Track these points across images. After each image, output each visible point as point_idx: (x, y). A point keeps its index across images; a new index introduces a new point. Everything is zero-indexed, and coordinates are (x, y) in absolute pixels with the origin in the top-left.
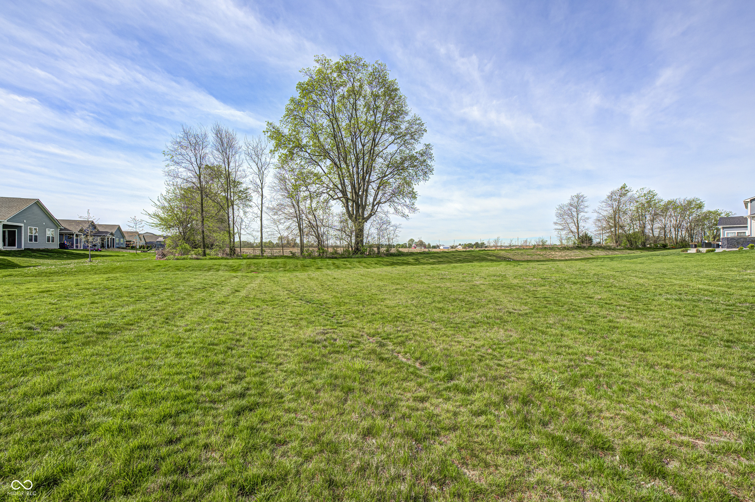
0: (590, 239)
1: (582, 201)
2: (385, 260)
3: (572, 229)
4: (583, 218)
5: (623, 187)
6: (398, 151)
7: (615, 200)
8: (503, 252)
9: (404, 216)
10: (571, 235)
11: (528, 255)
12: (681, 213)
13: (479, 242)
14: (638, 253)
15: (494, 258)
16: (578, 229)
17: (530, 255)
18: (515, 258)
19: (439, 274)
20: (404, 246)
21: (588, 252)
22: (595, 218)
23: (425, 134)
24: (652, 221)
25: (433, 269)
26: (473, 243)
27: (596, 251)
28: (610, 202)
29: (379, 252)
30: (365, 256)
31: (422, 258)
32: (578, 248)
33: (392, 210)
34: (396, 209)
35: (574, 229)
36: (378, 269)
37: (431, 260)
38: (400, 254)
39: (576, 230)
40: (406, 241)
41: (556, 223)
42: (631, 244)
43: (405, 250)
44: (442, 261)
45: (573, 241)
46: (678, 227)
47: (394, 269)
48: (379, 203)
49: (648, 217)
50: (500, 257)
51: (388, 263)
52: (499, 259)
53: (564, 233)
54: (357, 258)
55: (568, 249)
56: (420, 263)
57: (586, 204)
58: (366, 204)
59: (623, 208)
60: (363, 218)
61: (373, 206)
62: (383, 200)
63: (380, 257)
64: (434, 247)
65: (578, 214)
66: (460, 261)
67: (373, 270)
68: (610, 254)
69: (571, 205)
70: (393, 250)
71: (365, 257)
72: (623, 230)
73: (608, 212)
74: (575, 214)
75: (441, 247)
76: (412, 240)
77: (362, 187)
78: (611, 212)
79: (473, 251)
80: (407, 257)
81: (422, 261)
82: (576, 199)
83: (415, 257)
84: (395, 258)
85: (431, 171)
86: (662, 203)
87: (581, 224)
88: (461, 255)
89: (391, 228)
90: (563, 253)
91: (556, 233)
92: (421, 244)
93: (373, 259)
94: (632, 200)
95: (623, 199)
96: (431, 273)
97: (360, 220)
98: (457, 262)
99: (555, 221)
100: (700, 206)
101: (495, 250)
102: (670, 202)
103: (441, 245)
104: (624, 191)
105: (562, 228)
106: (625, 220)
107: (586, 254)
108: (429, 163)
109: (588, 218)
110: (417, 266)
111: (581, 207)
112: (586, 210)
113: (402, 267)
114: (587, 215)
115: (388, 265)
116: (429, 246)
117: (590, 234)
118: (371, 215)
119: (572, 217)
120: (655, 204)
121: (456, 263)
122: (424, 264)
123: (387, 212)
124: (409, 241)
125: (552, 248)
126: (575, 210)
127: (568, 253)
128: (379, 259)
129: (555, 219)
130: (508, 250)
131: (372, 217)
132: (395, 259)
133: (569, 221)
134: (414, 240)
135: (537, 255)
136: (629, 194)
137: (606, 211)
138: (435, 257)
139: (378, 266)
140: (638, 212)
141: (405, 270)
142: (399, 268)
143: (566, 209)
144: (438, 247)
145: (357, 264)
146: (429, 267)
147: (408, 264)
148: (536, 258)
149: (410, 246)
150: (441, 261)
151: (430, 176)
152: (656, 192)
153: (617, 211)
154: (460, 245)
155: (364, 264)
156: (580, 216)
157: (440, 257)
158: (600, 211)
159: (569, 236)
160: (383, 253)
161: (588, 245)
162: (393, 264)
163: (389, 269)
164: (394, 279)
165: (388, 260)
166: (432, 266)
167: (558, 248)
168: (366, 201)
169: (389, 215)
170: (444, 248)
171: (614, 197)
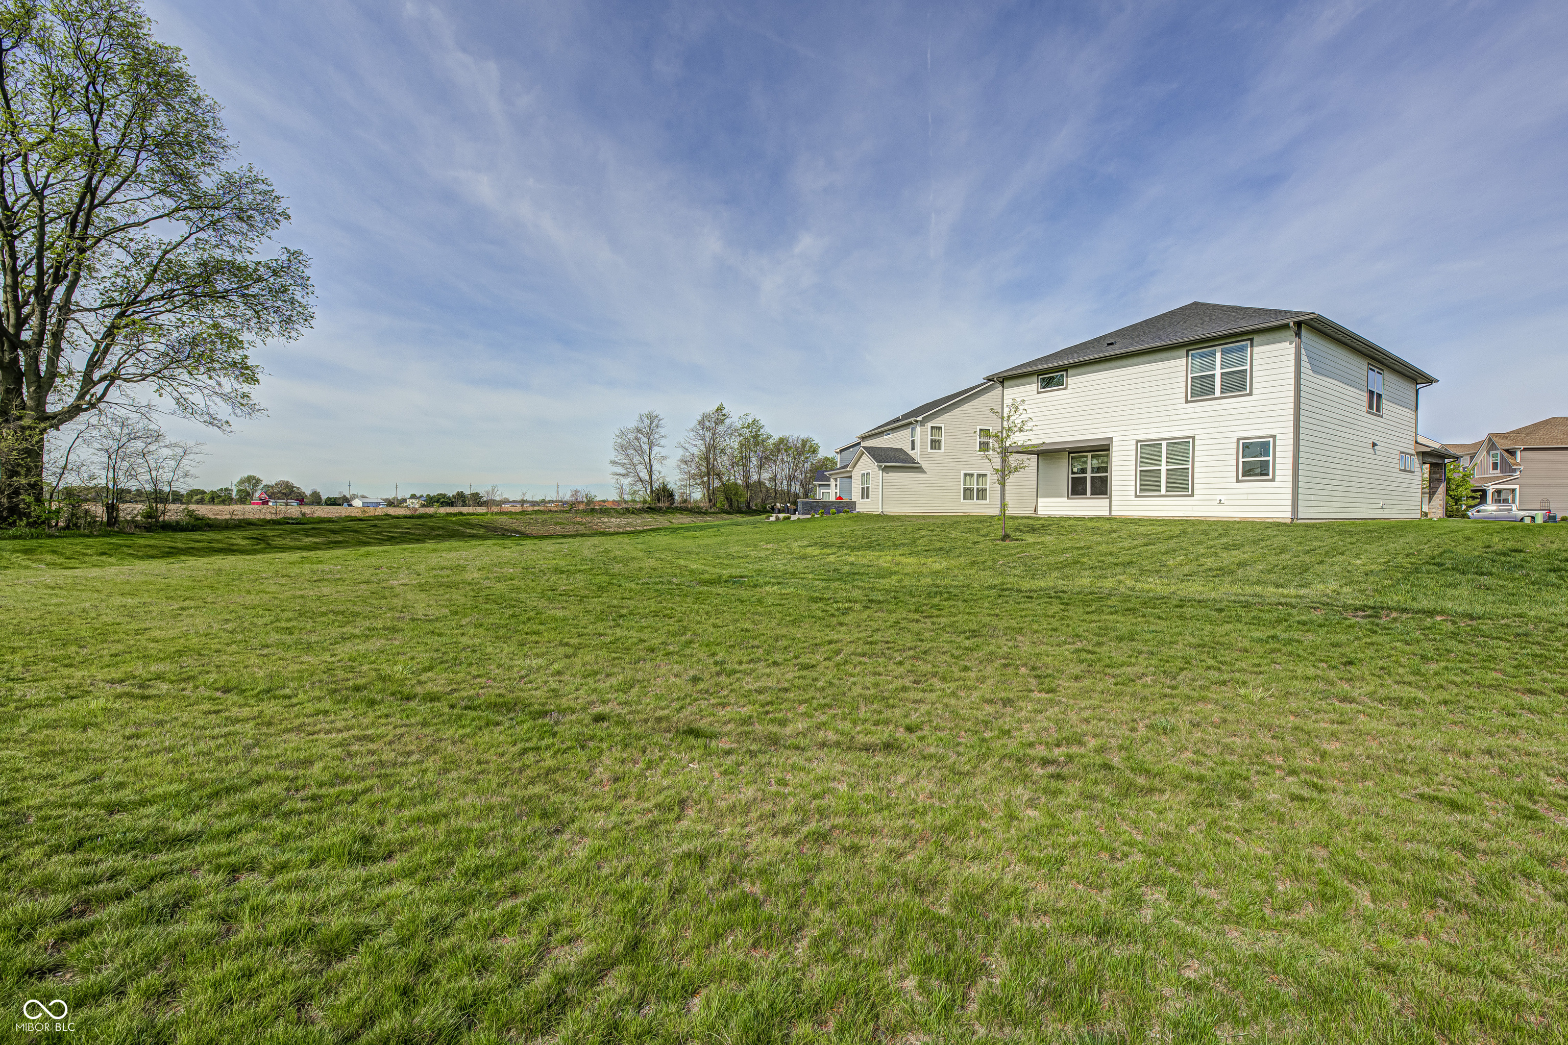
0: (671, 495)
1: (657, 426)
2: (142, 541)
3: (641, 475)
4: (658, 457)
5: (720, 409)
6: (192, 240)
7: (708, 429)
8: (503, 519)
9: (212, 421)
10: (639, 486)
11: (556, 524)
12: (794, 458)
13: (467, 492)
14: (739, 518)
15: (482, 531)
16: (651, 477)
17: (560, 524)
18: (528, 530)
19: (314, 572)
20: (215, 498)
21: (666, 517)
22: (679, 457)
23: (284, 222)
24: (761, 467)
25: (303, 560)
26: (451, 493)
27: (678, 516)
28: (701, 432)
29: (113, 520)
30: (53, 531)
31: (280, 536)
32: (651, 510)
33: (167, 402)
34: (182, 403)
35: (644, 475)
36: (114, 570)
37: (308, 540)
38: (199, 525)
39: (647, 478)
40: (230, 482)
41: (614, 463)
42: (731, 505)
43: (220, 512)
44: (340, 542)
45: (643, 494)
46: (791, 478)
47: (177, 566)
48: (111, 378)
49: (754, 461)
50: (495, 529)
51: (155, 552)
52: (490, 534)
53: (626, 481)
54: (15, 537)
55: (633, 513)
56: (270, 547)
57: (662, 431)
58: (53, 374)
59: (722, 443)
60: (43, 417)
61: (88, 382)
62: (130, 369)
63: (121, 532)
64: (332, 502)
65: (650, 449)
66: (391, 540)
67: (95, 572)
68: (699, 521)
69: (639, 431)
70: (173, 512)
71: (50, 536)
72: (721, 479)
73: (697, 448)
74: (646, 447)
75: (357, 503)
76: (253, 481)
77: (34, 321)
78: (703, 448)
79: (431, 516)
80: (226, 534)
81: (279, 542)
82: (647, 422)
83: (256, 533)
84: (181, 535)
85: (308, 318)
86: (771, 441)
87: (656, 466)
88: (396, 527)
89: (165, 452)
90: (623, 521)
91: (614, 481)
92: (287, 492)
93: (90, 541)
94: (733, 432)
95: (721, 429)
96: (296, 570)
97: (26, 422)
98: (381, 542)
99: (613, 458)
100: (814, 451)
101: (487, 514)
102: (782, 440)
103: (354, 497)
104: (720, 415)
105: (624, 472)
106: (723, 462)
107: (661, 521)
108: (298, 296)
109: (665, 458)
110: (260, 556)
111: (657, 436)
112: (663, 442)
113: (206, 560)
114: (664, 452)
115: (152, 557)
116: (316, 499)
117: (670, 486)
118: (74, 411)
119: (640, 452)
120: (763, 441)
121: (381, 544)
122: (283, 549)
123: (149, 406)
124: (241, 482)
125: (604, 510)
126: (646, 440)
127: (631, 519)
128: (114, 540)
129: (613, 455)
130: (516, 513)
131: (83, 417)
132: (180, 540)
133: (637, 459)
134: (258, 481)
135: (574, 523)
136: (727, 421)
137: (696, 445)
138: (317, 532)
139: (112, 560)
140: (741, 452)
141: (216, 567)
142: (193, 562)
143: (631, 436)
144: (346, 501)
145: (20, 558)
146: (295, 556)
147: (230, 550)
148: (571, 529)
149: (245, 497)
150: (336, 542)
151: (303, 330)
152: (762, 422)
153: (711, 448)
154: (413, 496)
155: (49, 557)
156: (653, 453)
157: (334, 532)
158: (687, 446)
159: (635, 488)
160: (133, 521)
161: (667, 504)
162: (171, 553)
163: (159, 566)
164: (176, 590)
165: (152, 542)
166: (305, 554)
167: (616, 511)
168: (52, 362)
169: (154, 415)
170: (366, 505)
171: (707, 424)
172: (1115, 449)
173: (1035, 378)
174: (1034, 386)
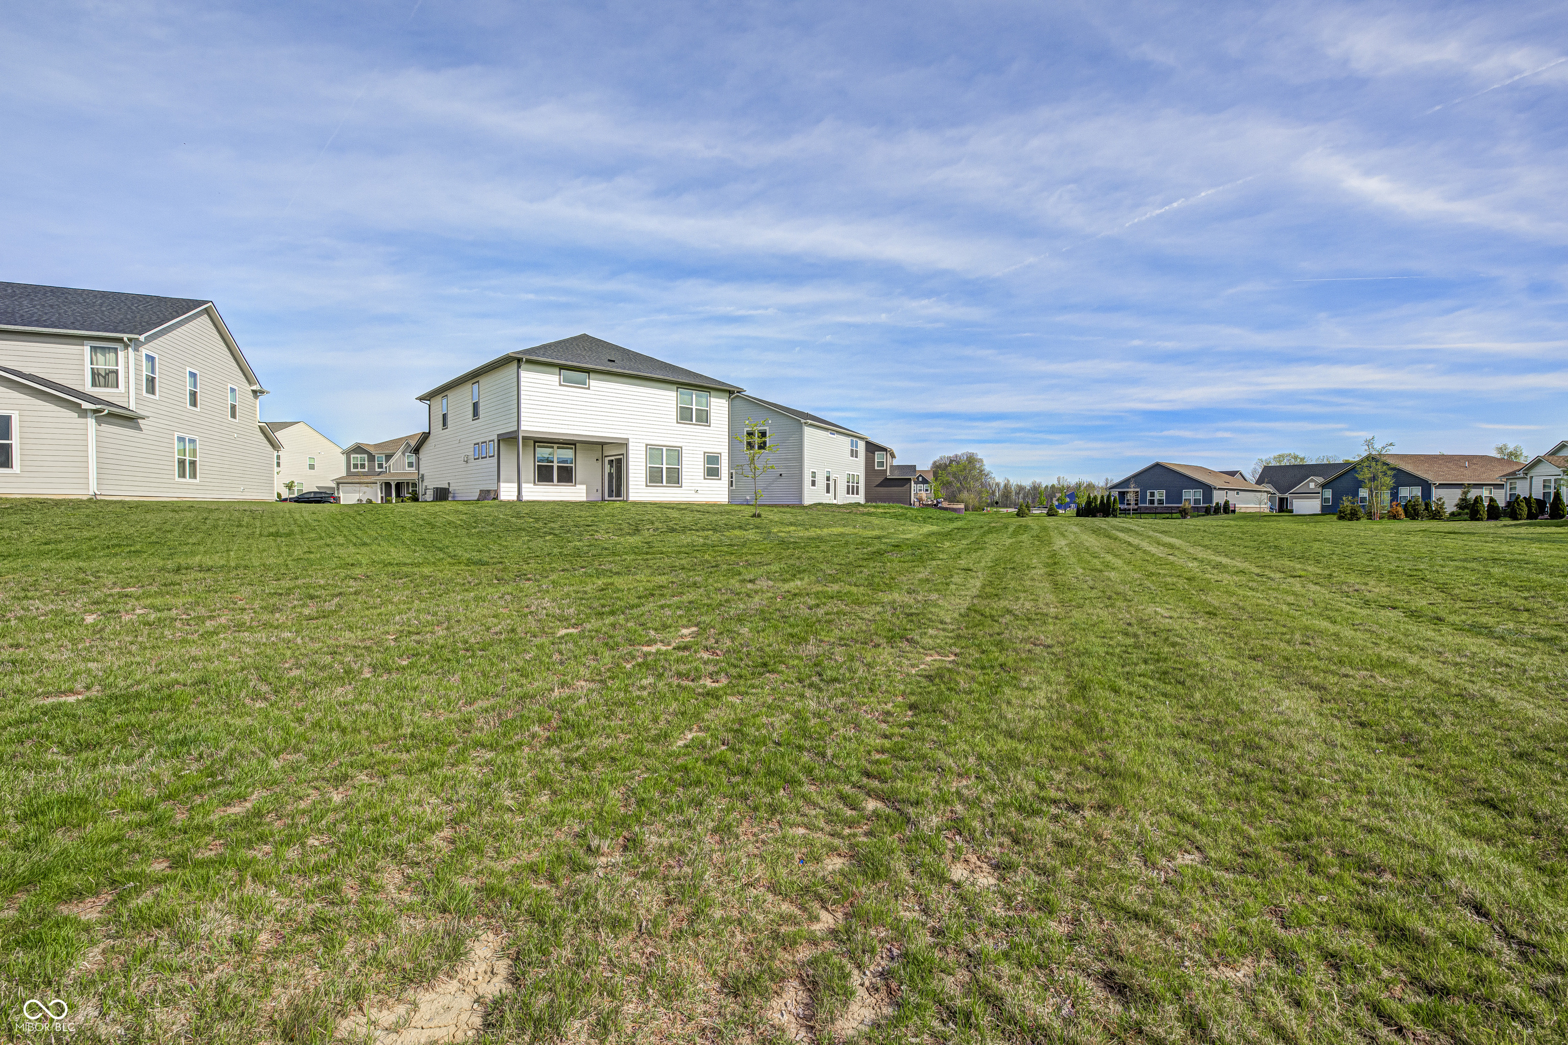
172: (630, 448)
173: (557, 370)
174: (556, 378)
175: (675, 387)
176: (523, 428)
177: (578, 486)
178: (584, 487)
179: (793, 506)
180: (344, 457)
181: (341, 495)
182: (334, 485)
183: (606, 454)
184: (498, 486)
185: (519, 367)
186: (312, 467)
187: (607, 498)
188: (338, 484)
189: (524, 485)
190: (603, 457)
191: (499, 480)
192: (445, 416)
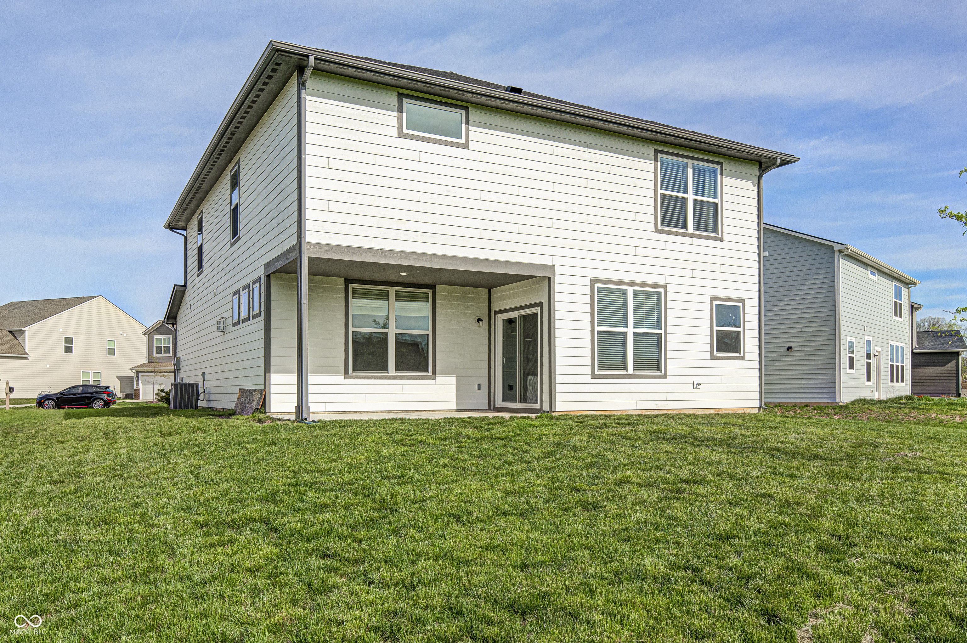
172: (558, 288)
173: (393, 99)
174: (391, 118)
175: (650, 150)
176: (310, 237)
177: (440, 378)
178: (452, 379)
179: (820, 408)
180: (145, 339)
181: (141, 387)
182: (133, 375)
183: (496, 307)
184: (266, 382)
185: (302, 85)
186: (111, 352)
187: (499, 403)
188: (138, 373)
189: (313, 379)
190: (491, 314)
191: (267, 369)
192: (200, 248)
